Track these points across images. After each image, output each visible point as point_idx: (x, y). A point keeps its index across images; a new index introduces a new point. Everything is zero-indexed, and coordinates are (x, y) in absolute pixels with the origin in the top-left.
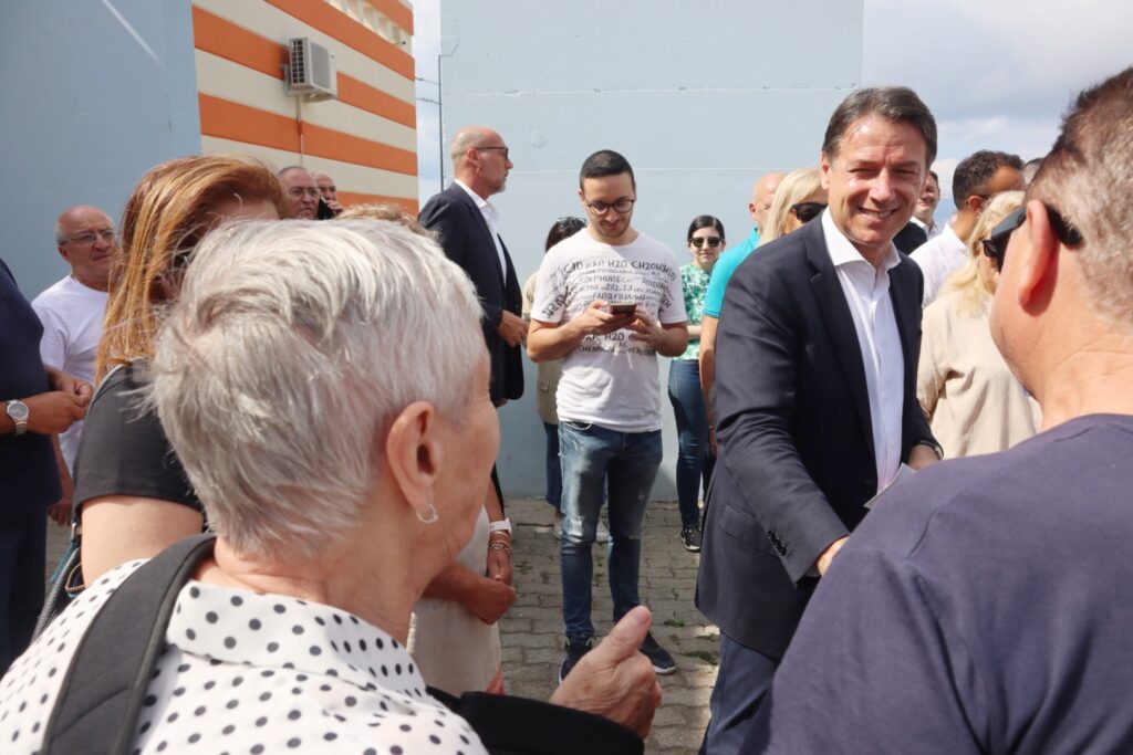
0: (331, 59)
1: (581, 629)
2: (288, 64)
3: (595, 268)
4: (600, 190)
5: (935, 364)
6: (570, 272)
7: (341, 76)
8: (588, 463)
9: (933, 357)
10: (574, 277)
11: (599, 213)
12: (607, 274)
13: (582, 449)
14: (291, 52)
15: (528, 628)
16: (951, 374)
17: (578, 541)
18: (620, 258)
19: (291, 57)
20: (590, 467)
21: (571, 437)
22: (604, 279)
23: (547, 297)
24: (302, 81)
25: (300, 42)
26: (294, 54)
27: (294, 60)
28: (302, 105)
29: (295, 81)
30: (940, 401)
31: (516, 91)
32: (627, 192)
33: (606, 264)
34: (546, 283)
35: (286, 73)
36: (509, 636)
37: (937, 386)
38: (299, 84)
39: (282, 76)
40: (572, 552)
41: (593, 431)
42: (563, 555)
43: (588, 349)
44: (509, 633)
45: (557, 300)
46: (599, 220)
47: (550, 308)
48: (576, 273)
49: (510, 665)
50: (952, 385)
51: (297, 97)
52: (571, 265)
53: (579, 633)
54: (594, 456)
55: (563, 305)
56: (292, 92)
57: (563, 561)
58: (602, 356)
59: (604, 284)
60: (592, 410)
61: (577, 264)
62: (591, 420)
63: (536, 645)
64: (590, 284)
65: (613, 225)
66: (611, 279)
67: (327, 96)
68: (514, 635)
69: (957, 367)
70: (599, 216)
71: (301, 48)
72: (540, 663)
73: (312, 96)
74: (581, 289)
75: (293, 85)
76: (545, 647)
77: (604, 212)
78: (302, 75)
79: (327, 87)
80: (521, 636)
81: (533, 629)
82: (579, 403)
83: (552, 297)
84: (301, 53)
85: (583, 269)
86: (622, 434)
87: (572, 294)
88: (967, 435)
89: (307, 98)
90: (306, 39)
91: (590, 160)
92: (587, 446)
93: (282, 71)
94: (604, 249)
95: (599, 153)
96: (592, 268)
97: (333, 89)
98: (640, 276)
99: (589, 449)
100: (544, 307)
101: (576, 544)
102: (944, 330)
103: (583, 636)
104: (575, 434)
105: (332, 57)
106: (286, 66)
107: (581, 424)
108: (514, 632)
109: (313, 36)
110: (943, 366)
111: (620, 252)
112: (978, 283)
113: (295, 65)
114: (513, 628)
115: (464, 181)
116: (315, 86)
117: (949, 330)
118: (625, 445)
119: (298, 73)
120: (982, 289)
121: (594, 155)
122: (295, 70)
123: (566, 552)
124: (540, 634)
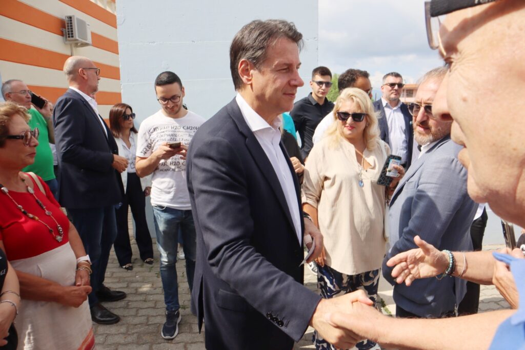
0: (88, 26)
1: (172, 306)
2: (65, 28)
3: (165, 130)
4: (163, 92)
5: (318, 174)
6: (152, 132)
7: (93, 34)
8: (166, 226)
9: (317, 170)
10: (154, 135)
11: (164, 103)
12: (171, 133)
13: (162, 219)
14: (66, 22)
15: (153, 305)
16: (326, 178)
17: (166, 264)
18: (178, 125)
19: (66, 25)
20: (167, 228)
21: (157, 213)
22: (169, 135)
23: (143, 145)
24: (72, 37)
25: (71, 18)
26: (68, 23)
27: (68, 26)
28: (74, 49)
29: (69, 37)
30: (323, 191)
31: (154, 42)
32: (178, 92)
33: (170, 128)
34: (142, 138)
35: (64, 33)
36: (143, 310)
37: (321, 185)
38: (71, 38)
39: (62, 34)
40: (164, 269)
41: (167, 210)
42: (161, 271)
43: (162, 170)
44: (144, 309)
45: (148, 146)
46: (165, 106)
47: (145, 150)
48: (155, 133)
49: (139, 326)
50: (327, 183)
51: (71, 45)
52: (153, 129)
53: (172, 308)
54: (168, 222)
55: (151, 150)
56: (67, 42)
57: (162, 273)
58: (170, 173)
59: (169, 138)
60: (166, 200)
61: (156, 128)
62: (166, 205)
63: (155, 315)
64: (162, 138)
65: (172, 108)
66: (172, 135)
67: (87, 44)
68: (145, 310)
69: (328, 175)
70: (164, 105)
71: (71, 21)
72: (155, 324)
73: (79, 44)
74: (157, 141)
75: (68, 39)
76: (159, 315)
77: (166, 102)
78: (72, 34)
79: (86, 40)
80: (149, 310)
81: (156, 306)
82: (160, 197)
83: (145, 145)
84: (71, 23)
85: (158, 131)
86: (182, 211)
87: (154, 143)
88: (334, 208)
89: (77, 45)
90: (74, 16)
91: (159, 77)
92: (164, 217)
93: (62, 32)
94: (170, 120)
95: (163, 73)
96: (163, 130)
97: (89, 41)
98: (188, 133)
99: (165, 219)
100: (141, 150)
101: (166, 265)
102: (321, 156)
103: (173, 310)
104: (158, 212)
105: (89, 25)
106: (64, 29)
107: (161, 207)
108: (146, 308)
109: (77, 15)
110: (322, 174)
111: (178, 122)
112: (338, 133)
113: (68, 29)
114: (146, 306)
115: (75, 87)
116: (79, 39)
117: (324, 156)
118: (184, 216)
119: (70, 33)
120: (339, 135)
121: (161, 74)
122: (68, 32)
123: (162, 269)
124: (158, 308)
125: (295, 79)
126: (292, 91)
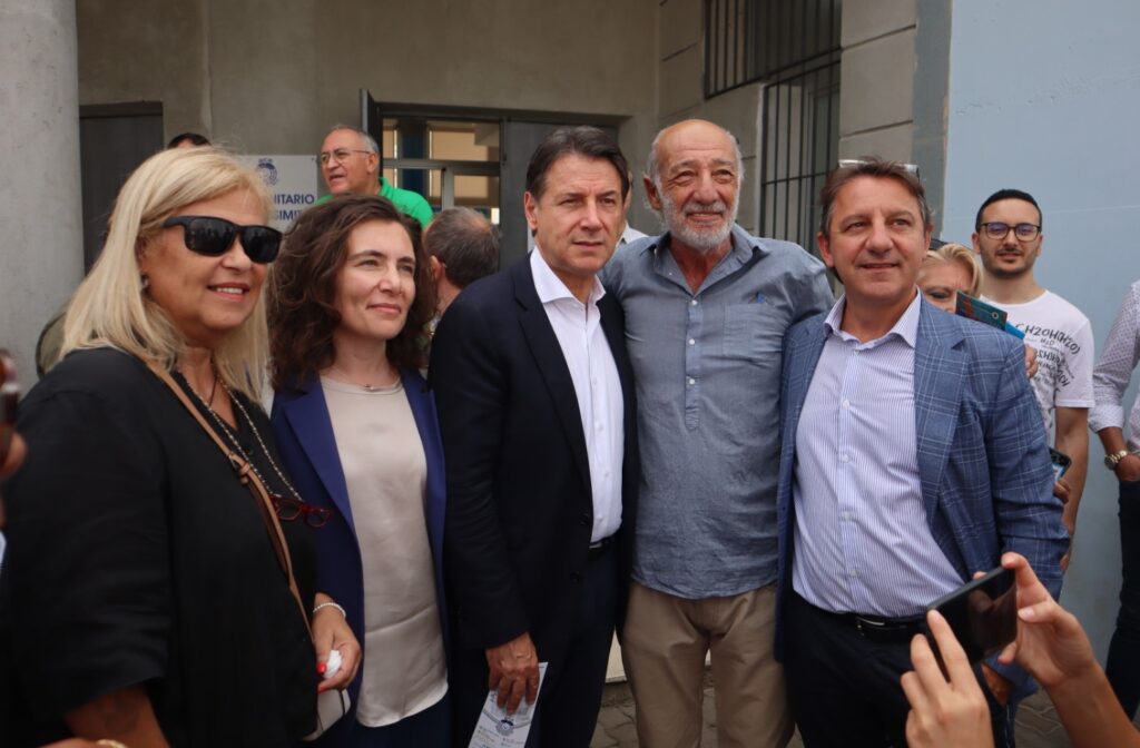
125: (587, 219)
126: (584, 237)
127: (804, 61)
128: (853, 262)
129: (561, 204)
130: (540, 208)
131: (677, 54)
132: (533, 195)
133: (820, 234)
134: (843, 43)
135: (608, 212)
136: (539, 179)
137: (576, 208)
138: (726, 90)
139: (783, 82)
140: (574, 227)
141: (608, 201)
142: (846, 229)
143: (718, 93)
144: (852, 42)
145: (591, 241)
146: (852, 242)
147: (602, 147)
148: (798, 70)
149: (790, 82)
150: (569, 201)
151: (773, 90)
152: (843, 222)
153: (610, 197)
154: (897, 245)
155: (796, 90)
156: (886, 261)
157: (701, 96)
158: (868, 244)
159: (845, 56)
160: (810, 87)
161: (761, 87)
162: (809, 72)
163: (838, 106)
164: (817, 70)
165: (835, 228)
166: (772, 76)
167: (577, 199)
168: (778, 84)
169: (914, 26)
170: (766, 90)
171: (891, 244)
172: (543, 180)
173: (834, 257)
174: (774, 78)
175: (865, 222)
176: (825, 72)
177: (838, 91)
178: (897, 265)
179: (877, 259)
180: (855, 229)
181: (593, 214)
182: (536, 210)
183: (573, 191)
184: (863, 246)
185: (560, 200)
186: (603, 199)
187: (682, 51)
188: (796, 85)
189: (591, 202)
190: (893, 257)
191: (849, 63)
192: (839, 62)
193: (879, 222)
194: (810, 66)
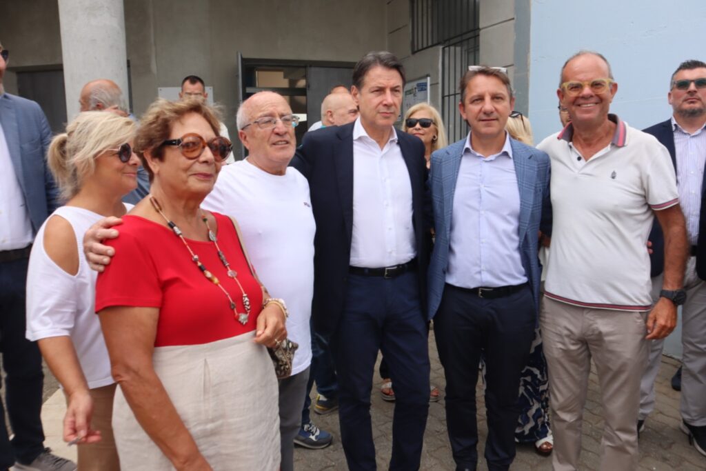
125: (386, 100)
126: (384, 110)
127: (461, 35)
128: (476, 118)
129: (373, 92)
130: (361, 94)
131: (397, 30)
132: (356, 87)
133: (460, 103)
134: (481, 26)
135: (397, 97)
136: (360, 79)
137: (380, 94)
138: (423, 49)
139: (452, 45)
140: (379, 104)
141: (397, 91)
142: (473, 102)
143: (419, 51)
144: (485, 26)
145: (388, 112)
146: (475, 108)
147: (393, 63)
148: (459, 39)
149: (455, 45)
150: (377, 91)
151: (447, 49)
152: (471, 99)
153: (397, 89)
154: (496, 110)
155: (458, 49)
156: (491, 118)
157: (410, 52)
158: (483, 109)
159: (482, 32)
160: (465, 47)
161: (441, 47)
162: (464, 40)
163: (479, 56)
164: (468, 39)
165: (467, 101)
166: (446, 42)
167: (381, 90)
168: (449, 46)
169: (513, 19)
170: (443, 49)
171: (494, 109)
172: (363, 80)
173: (467, 116)
174: (447, 43)
175: (481, 98)
176: (472, 40)
177: (478, 50)
178: (497, 119)
179: (488, 117)
180: (476, 102)
181: (389, 98)
182: (358, 96)
183: (380, 86)
184: (480, 110)
185: (373, 90)
186: (394, 90)
187: (399, 29)
188: (458, 46)
189: (388, 91)
190: (495, 115)
191: (484, 37)
192: (478, 35)
193: (488, 99)
194: (465, 37)
